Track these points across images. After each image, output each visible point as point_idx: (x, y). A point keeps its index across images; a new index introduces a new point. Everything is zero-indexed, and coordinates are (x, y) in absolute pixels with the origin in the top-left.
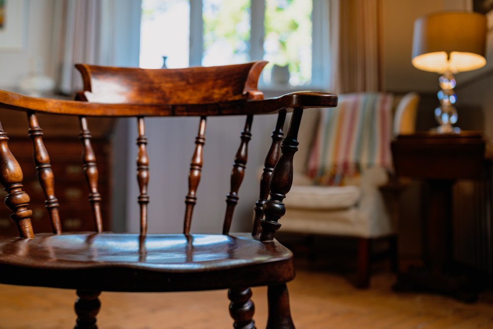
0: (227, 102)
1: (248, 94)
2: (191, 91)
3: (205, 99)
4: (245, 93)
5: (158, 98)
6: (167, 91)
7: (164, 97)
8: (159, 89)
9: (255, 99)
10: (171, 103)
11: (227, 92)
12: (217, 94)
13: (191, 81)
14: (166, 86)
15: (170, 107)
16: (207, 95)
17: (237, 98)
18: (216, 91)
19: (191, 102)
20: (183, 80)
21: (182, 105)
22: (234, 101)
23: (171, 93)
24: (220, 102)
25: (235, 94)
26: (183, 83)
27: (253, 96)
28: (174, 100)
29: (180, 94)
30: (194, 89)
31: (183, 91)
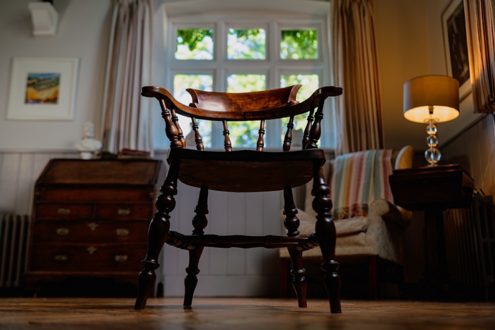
0: (278, 108)
1: (291, 102)
2: (255, 104)
3: (263, 108)
4: (288, 102)
5: (235, 108)
6: (241, 104)
7: (238, 107)
8: (235, 103)
9: (295, 104)
10: (243, 111)
11: (278, 103)
12: (272, 105)
13: (255, 99)
14: (240, 102)
15: (243, 113)
16: (265, 105)
17: (284, 105)
18: (271, 103)
19: (254, 110)
20: (249, 98)
21: (250, 112)
22: (282, 107)
23: (243, 105)
24: (273, 109)
25: (282, 104)
26: (250, 100)
27: (294, 103)
28: (245, 110)
29: (249, 106)
30: (257, 103)
31: (250, 104)
